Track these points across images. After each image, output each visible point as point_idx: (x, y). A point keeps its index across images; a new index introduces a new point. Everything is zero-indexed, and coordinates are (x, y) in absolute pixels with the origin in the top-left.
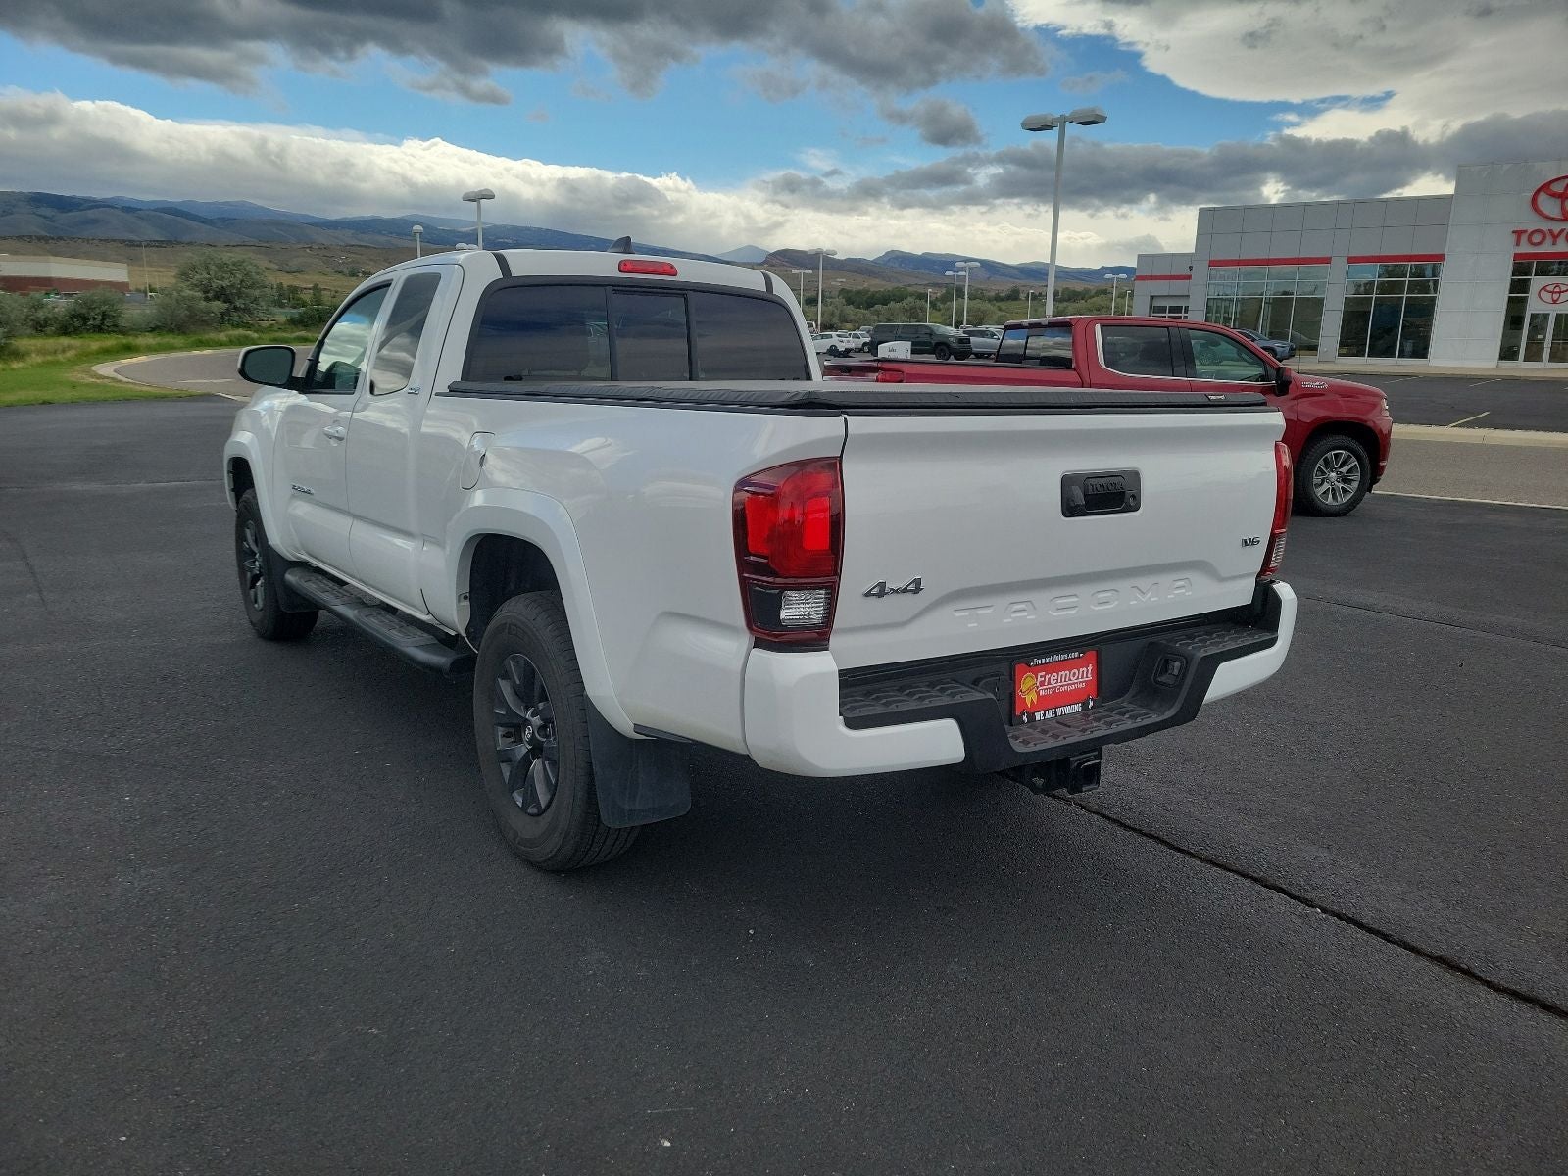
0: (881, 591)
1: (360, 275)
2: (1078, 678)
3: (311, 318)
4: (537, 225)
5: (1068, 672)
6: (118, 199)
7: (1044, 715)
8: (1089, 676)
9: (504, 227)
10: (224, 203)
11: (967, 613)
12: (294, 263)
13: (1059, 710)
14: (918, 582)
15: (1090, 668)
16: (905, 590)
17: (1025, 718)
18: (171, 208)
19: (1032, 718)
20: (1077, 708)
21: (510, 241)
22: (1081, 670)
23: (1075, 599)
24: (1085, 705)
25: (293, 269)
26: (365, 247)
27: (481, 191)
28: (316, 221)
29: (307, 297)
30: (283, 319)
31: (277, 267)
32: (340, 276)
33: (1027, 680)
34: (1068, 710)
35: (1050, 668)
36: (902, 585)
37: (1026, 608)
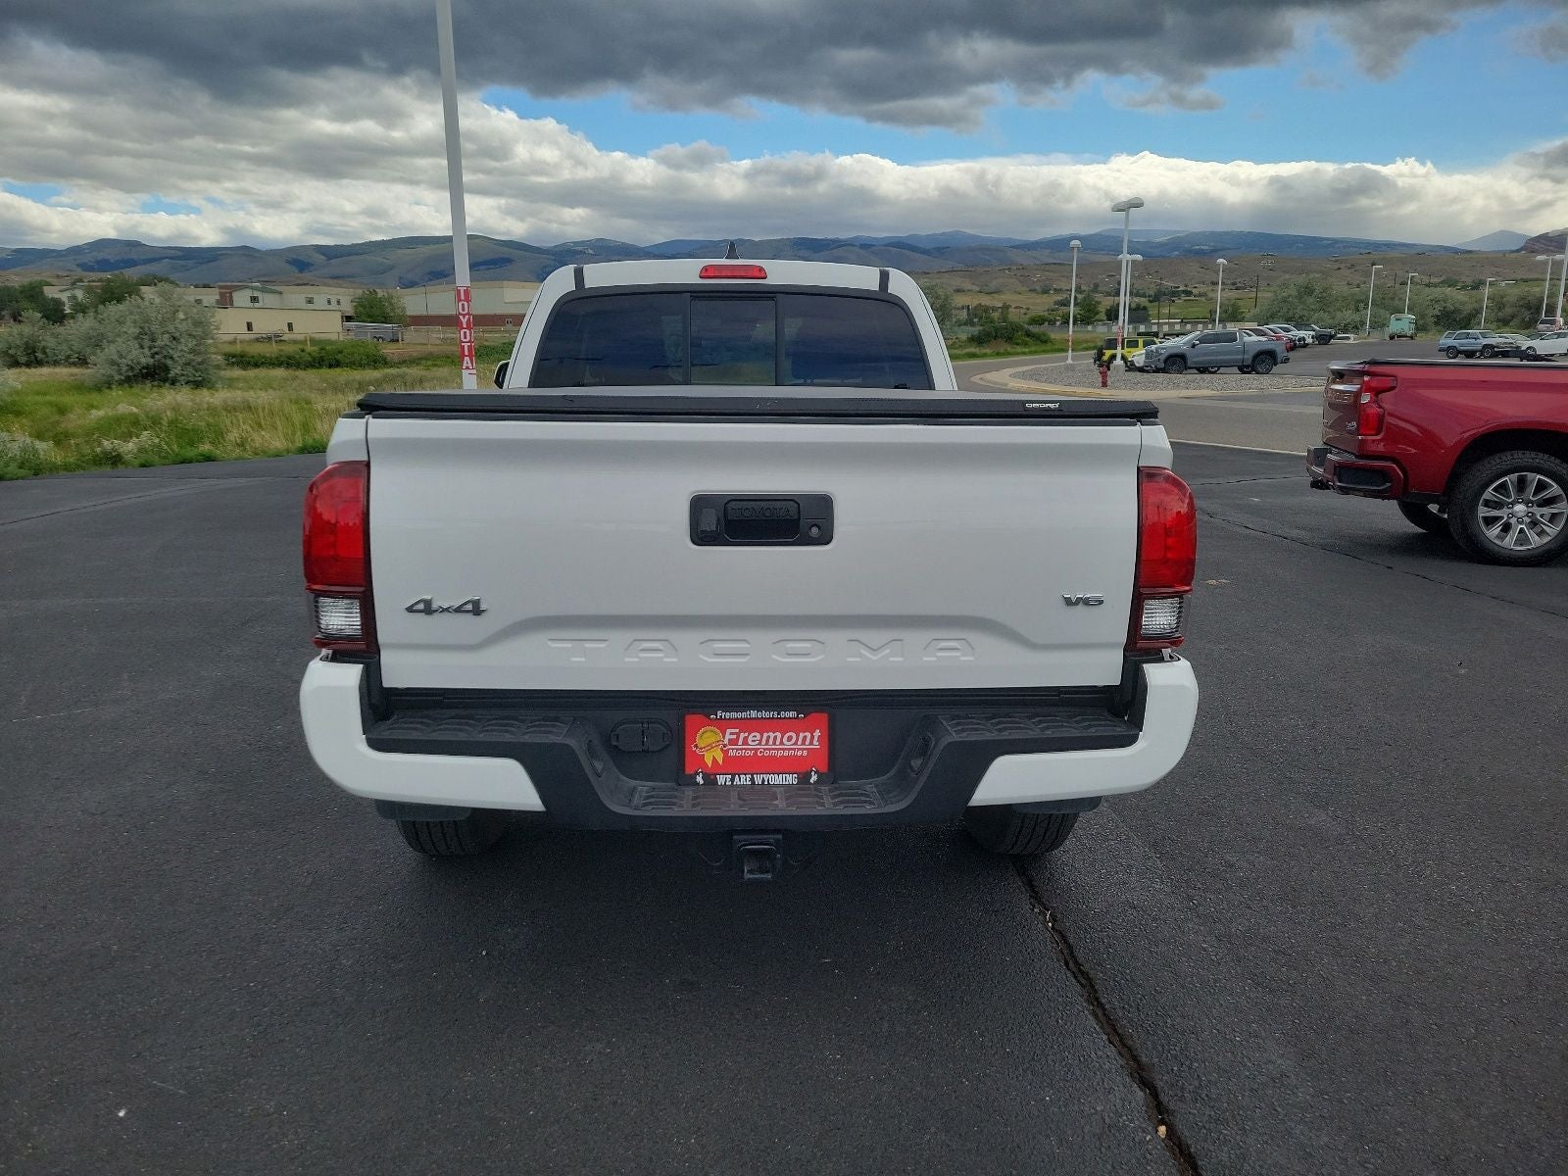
0: (428, 609)
1: (1052, 292)
2: (796, 743)
3: (988, 334)
4: (1237, 229)
5: (779, 735)
6: (856, 238)
7: (732, 780)
8: (815, 742)
9: (1203, 233)
10: (941, 235)
11: (569, 645)
12: (994, 285)
13: (758, 779)
14: (476, 604)
15: (817, 733)
16: (459, 610)
17: (700, 779)
18: (898, 242)
19: (710, 781)
20: (791, 779)
21: (1207, 248)
22: (801, 735)
23: (747, 645)
24: (804, 778)
25: (992, 290)
26: (1060, 264)
27: (1129, 201)
28: (1017, 243)
29: (996, 315)
30: (964, 337)
31: (978, 289)
32: (1033, 295)
33: (706, 735)
34: (776, 780)
35: (748, 726)
36: (457, 604)
37: (661, 648)
